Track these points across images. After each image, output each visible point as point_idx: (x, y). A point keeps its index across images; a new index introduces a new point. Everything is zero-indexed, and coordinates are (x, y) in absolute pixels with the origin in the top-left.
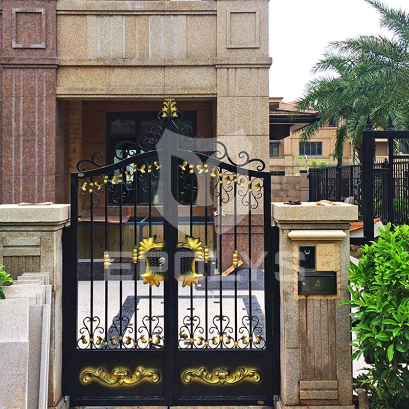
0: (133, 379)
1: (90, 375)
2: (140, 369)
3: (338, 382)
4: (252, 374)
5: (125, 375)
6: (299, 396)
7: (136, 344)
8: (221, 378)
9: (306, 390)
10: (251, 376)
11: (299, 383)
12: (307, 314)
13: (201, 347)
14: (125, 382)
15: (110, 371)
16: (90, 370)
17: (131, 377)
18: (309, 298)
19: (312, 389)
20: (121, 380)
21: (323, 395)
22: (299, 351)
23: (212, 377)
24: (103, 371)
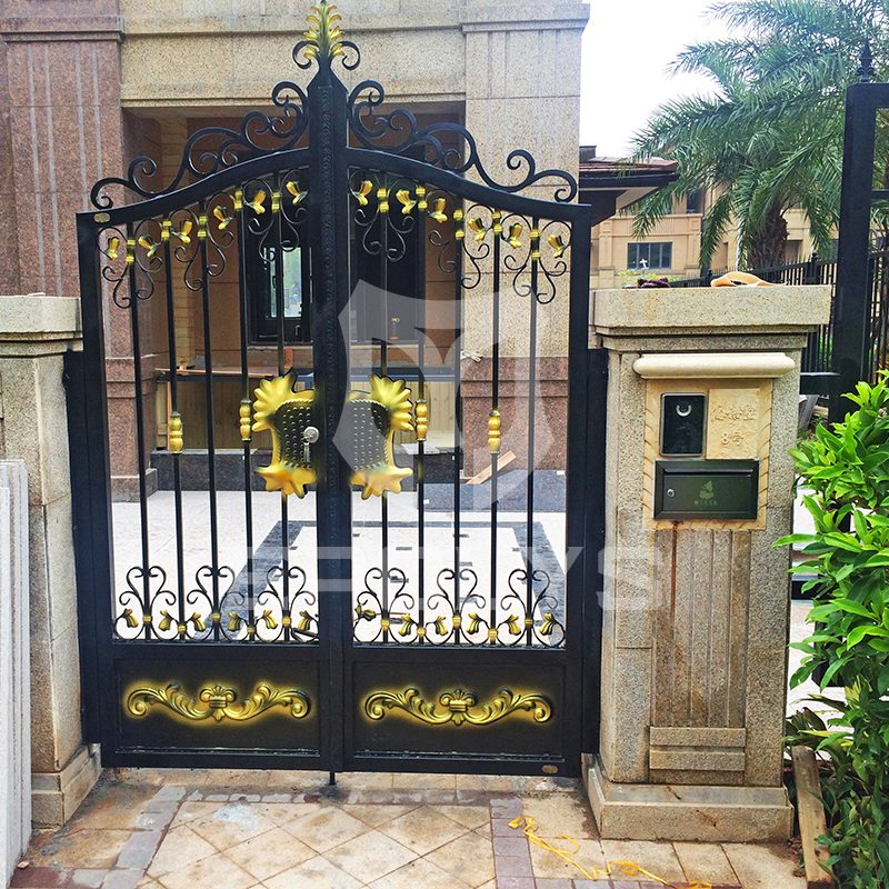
0: (247, 708)
1: (146, 698)
2: (263, 687)
3: (747, 732)
4: (529, 703)
5: (227, 701)
6: (647, 762)
7: (251, 630)
8: (455, 711)
9: (664, 747)
10: (528, 709)
11: (648, 731)
12: (674, 566)
13: (408, 639)
14: (229, 714)
15: (193, 690)
16: (145, 687)
17: (244, 705)
18: (681, 527)
19: (681, 747)
20: (220, 711)
21: (708, 761)
22: (652, 657)
23: (433, 708)
24: (177, 690)
